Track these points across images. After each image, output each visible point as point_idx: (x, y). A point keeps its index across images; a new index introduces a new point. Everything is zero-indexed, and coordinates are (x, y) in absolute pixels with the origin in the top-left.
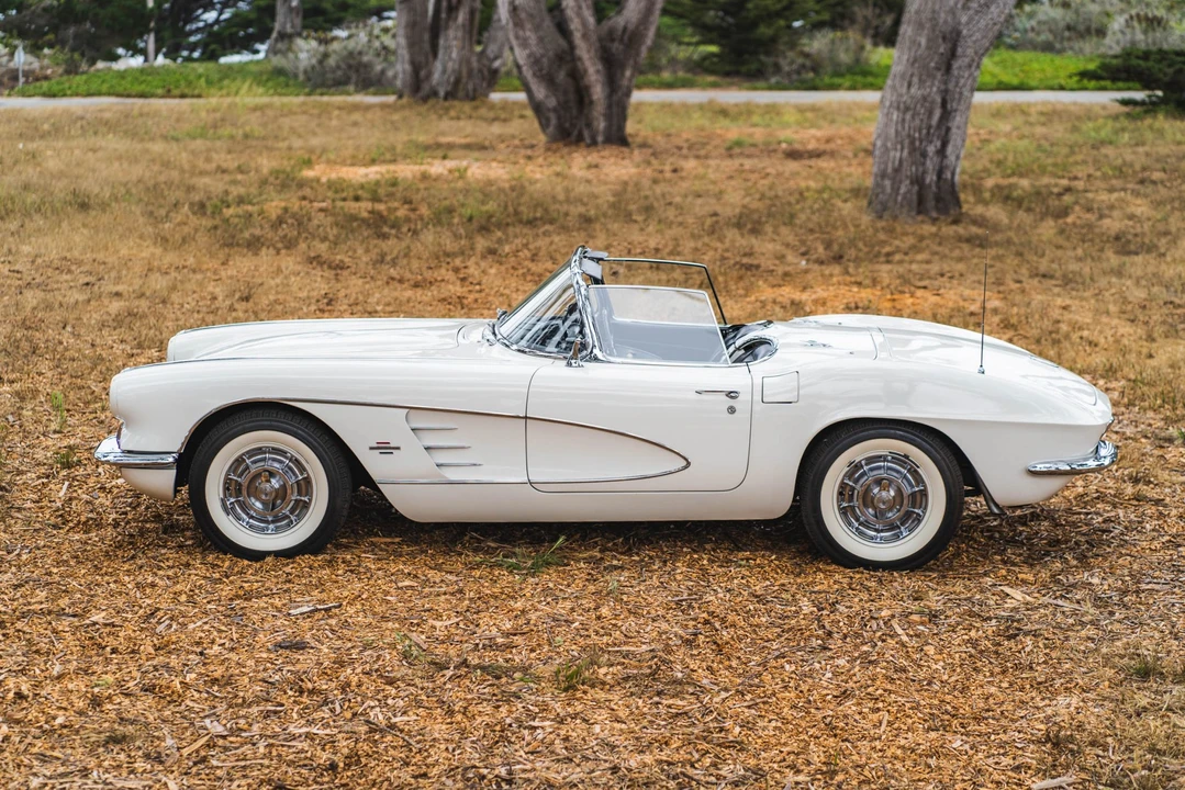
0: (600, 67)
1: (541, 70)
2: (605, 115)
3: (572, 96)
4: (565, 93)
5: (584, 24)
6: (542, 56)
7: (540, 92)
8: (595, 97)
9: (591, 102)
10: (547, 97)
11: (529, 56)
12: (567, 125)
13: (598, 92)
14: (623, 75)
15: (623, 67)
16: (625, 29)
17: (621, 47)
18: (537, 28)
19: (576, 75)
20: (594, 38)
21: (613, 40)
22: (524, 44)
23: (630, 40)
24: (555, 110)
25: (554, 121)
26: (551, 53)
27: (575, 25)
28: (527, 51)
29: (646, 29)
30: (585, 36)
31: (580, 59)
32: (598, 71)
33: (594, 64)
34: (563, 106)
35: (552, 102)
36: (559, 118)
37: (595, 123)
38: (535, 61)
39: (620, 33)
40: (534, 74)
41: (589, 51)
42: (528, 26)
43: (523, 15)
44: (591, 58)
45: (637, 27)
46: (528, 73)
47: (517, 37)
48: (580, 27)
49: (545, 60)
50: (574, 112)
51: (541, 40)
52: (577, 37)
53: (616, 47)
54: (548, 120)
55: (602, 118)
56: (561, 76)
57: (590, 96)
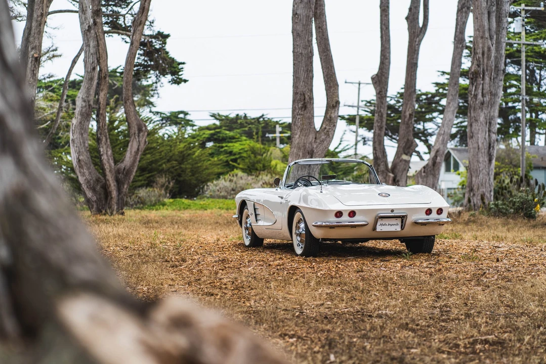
0: (115, 183)
1: (90, 185)
2: (117, 203)
3: (103, 196)
4: (100, 194)
5: (110, 166)
6: (91, 180)
7: (89, 194)
8: (113, 196)
9: (112, 198)
10: (92, 196)
11: (85, 180)
12: (100, 208)
13: (114, 194)
14: (124, 187)
15: (123, 184)
16: (125, 168)
17: (122, 176)
18: (88, 169)
19: (105, 188)
20: (114, 172)
21: (119, 173)
22: (83, 175)
23: (126, 173)
24: (95, 201)
25: (95, 206)
26: (94, 179)
27: (107, 166)
28: (85, 178)
29: (133, 169)
30: (110, 171)
31: (108, 180)
32: (115, 185)
33: (114, 182)
34: (99, 200)
35: (94, 198)
36: (97, 205)
37: (113, 206)
38: (88, 182)
39: (122, 170)
40: (87, 187)
41: (111, 177)
42: (85, 168)
43: (83, 163)
44: (112, 180)
45: (130, 168)
46: (84, 187)
47: (80, 172)
48: (109, 167)
49: (92, 181)
50: (104, 202)
51: (90, 173)
52: (107, 171)
53: (121, 176)
54: (93, 206)
55: (115, 205)
56: (98, 188)
57: (111, 195)
